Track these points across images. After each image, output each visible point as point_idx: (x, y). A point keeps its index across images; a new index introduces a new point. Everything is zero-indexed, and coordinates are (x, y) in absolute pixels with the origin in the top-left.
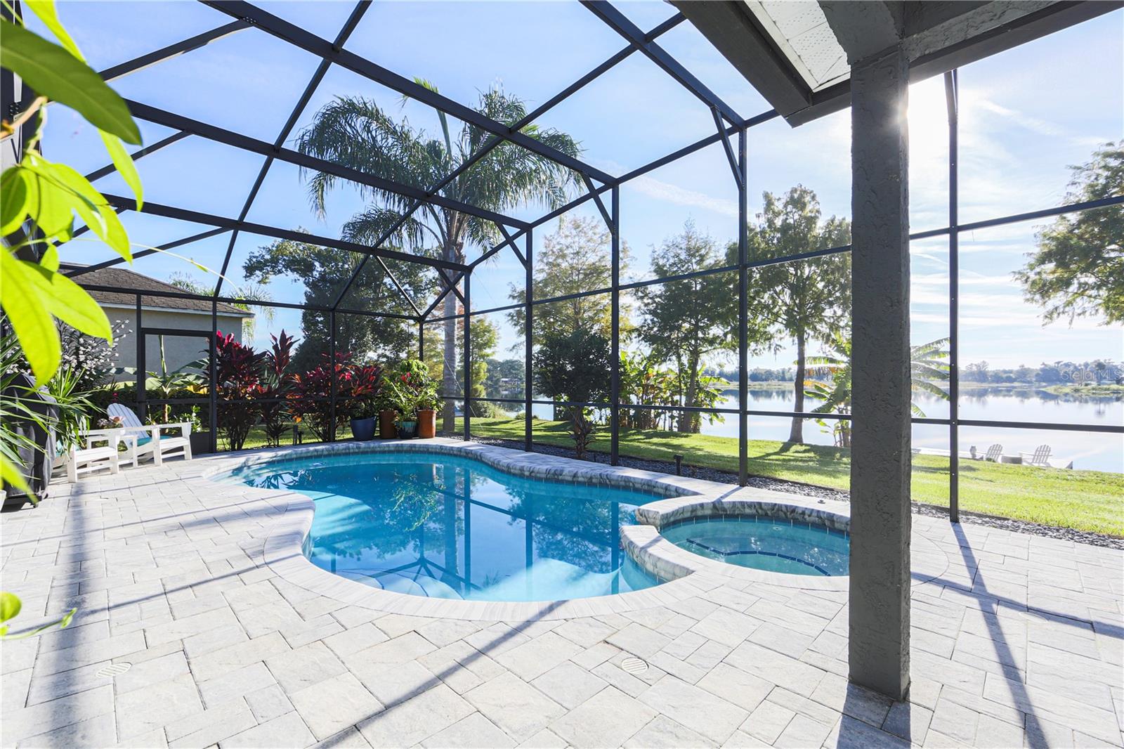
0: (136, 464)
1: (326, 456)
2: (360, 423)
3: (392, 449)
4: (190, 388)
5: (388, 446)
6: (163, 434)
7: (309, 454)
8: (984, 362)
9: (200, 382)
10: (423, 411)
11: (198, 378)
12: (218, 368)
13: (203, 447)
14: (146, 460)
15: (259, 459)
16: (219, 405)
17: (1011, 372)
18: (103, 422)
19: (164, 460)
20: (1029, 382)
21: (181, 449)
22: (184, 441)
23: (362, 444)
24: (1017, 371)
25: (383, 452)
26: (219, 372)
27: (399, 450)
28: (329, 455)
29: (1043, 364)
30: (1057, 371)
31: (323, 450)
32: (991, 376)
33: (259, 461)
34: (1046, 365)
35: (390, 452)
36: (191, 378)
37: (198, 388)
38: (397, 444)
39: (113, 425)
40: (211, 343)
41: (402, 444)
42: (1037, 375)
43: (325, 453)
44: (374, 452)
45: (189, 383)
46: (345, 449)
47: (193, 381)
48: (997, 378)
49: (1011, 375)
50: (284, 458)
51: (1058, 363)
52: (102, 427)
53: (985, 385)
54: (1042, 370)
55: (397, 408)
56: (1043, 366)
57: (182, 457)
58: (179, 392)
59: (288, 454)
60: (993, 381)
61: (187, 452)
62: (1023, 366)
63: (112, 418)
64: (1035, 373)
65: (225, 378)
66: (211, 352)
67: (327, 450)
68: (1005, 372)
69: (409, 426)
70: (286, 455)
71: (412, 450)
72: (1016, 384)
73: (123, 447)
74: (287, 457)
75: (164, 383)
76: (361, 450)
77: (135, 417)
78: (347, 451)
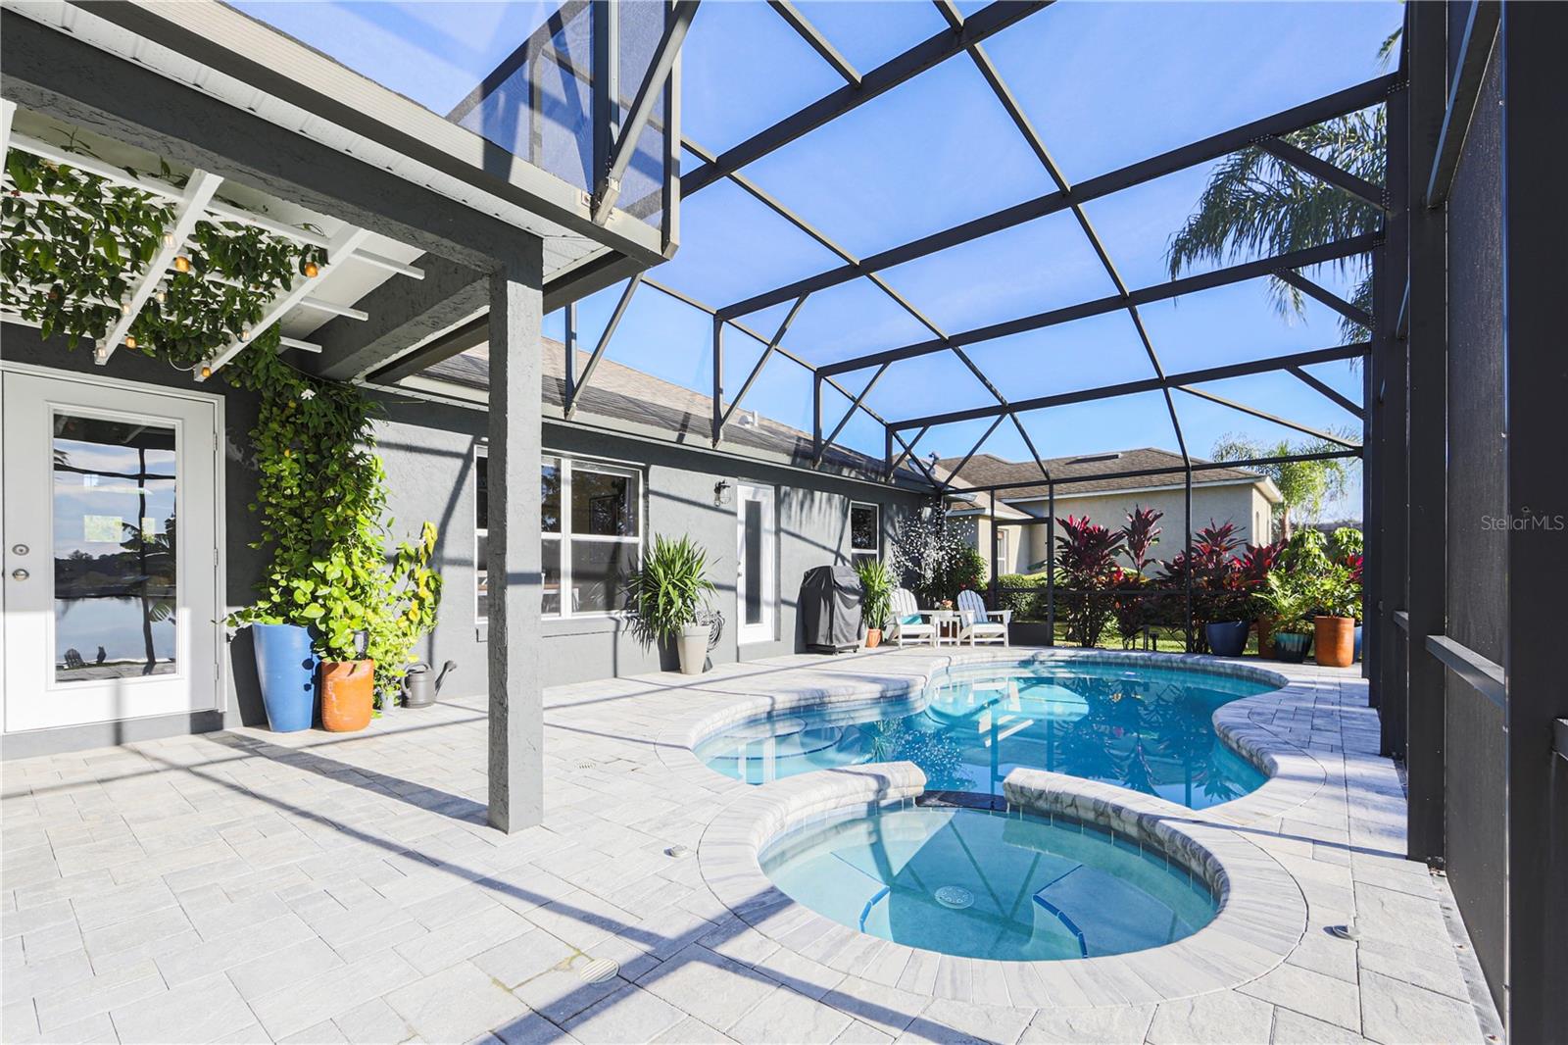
0: (958, 643)
1: (1141, 666)
5: (1223, 665)
7: (1119, 661)
15: (1053, 655)
23: (1199, 659)
25: (1219, 674)
28: (1145, 666)
31: (1136, 658)
33: (1053, 658)
38: (1236, 665)
39: (943, 608)
41: (1241, 666)
43: (1141, 663)
44: (1205, 672)
46: (1166, 661)
50: (1086, 660)
59: (1092, 656)
69: (1293, 642)
70: (1088, 657)
74: (1091, 659)
76: (1187, 666)
78: (1169, 664)
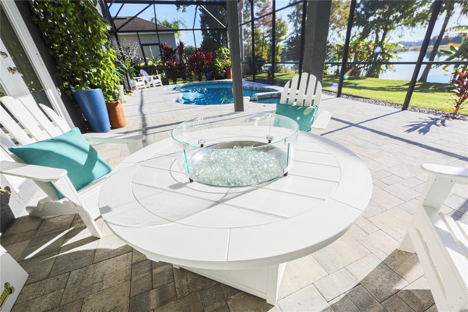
0: (150, 87)
2: (207, 74)
3: (216, 83)
4: (161, 64)
7: (192, 85)
10: (227, 68)
12: (164, 56)
14: (152, 85)
18: (140, 75)
19: (156, 86)
21: (159, 83)
22: (159, 80)
23: (208, 81)
25: (214, 84)
27: (218, 83)
35: (216, 84)
38: (218, 81)
39: (142, 75)
40: (159, 46)
43: (197, 84)
44: (211, 84)
52: (140, 76)
55: (219, 68)
57: (160, 85)
61: (161, 84)
63: (141, 73)
65: (167, 60)
66: (160, 50)
67: (197, 83)
69: (223, 75)
71: (223, 83)
73: (146, 82)
74: (186, 85)
75: (154, 62)
76: (207, 83)
77: (147, 73)
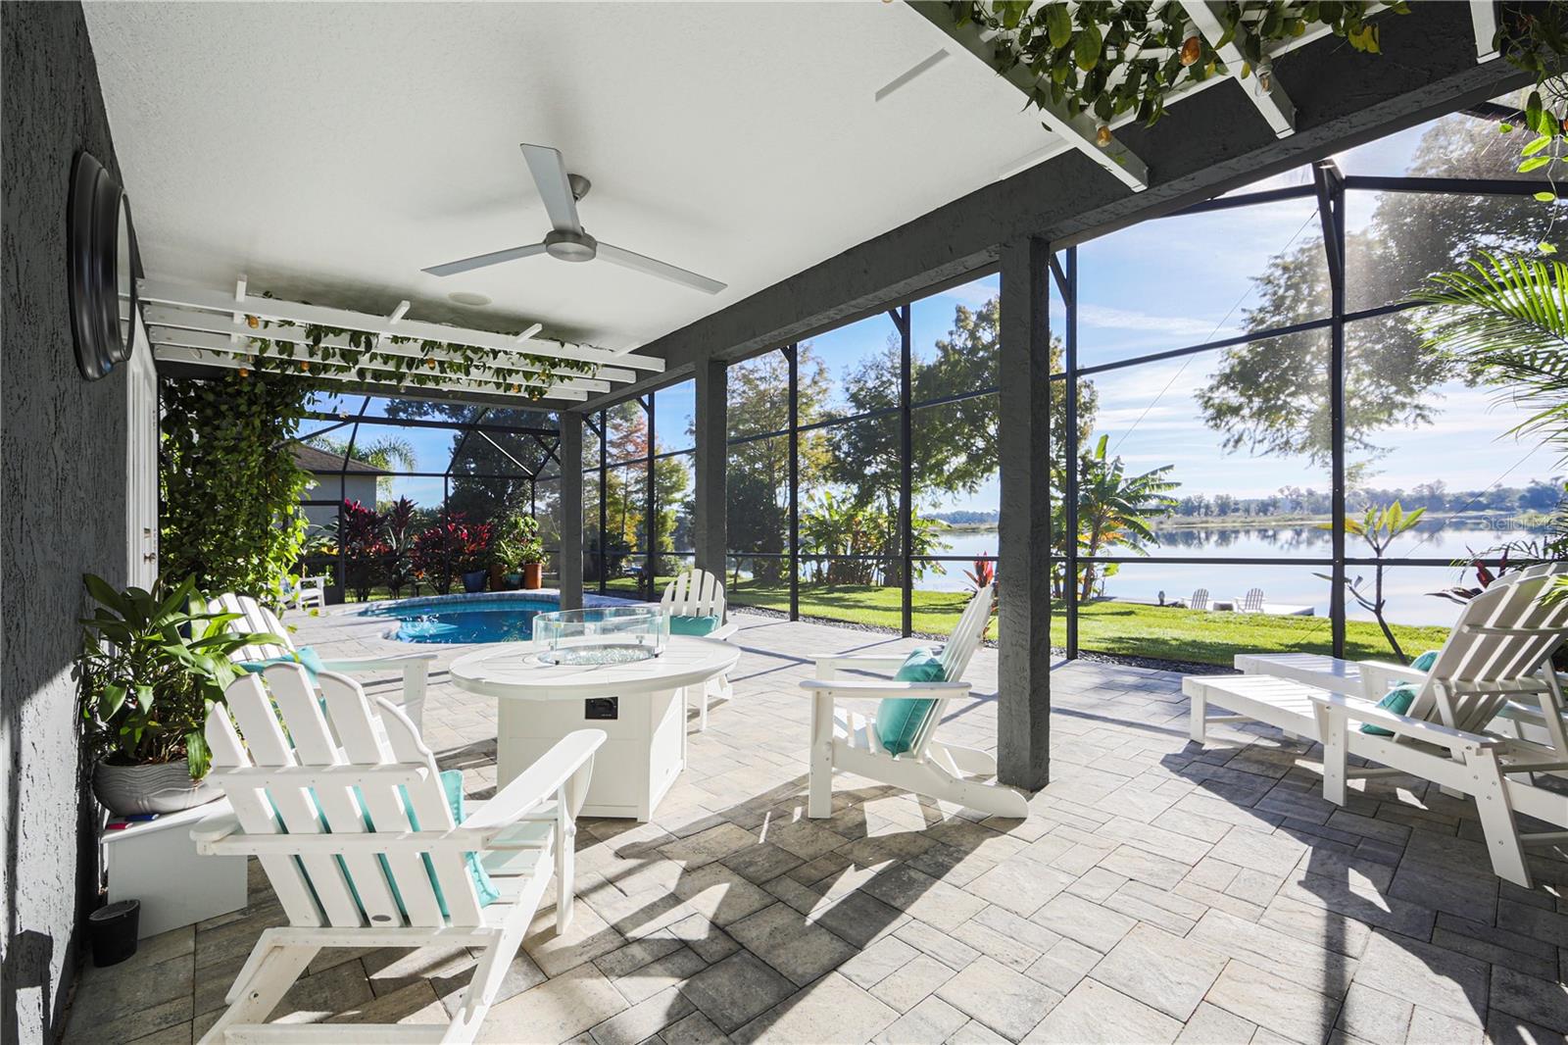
2: (469, 577)
4: (325, 550)
5: (492, 595)
6: (304, 586)
8: (1439, 482)
9: (332, 543)
10: (530, 564)
11: (331, 540)
12: (346, 531)
13: (334, 597)
15: (381, 606)
16: (347, 563)
17: (1481, 494)
20: (1508, 509)
21: (316, 598)
22: (319, 592)
23: (469, 595)
24: (1492, 494)
26: (347, 535)
29: (1533, 481)
30: (1553, 490)
32: (1450, 502)
34: (1537, 483)
36: (325, 540)
37: (331, 549)
38: (500, 594)
40: (340, 509)
41: (504, 594)
42: (1522, 498)
45: (324, 545)
47: (327, 544)
48: (1461, 504)
49: (1481, 499)
51: (1557, 479)
53: (1440, 515)
54: (1530, 490)
55: (505, 562)
56: (1533, 485)
57: (316, 605)
58: (315, 554)
60: (1451, 509)
62: (1500, 486)
64: (1518, 496)
65: (352, 540)
66: (340, 517)
67: (437, 599)
68: (1472, 495)
69: (515, 579)
72: (1489, 513)
